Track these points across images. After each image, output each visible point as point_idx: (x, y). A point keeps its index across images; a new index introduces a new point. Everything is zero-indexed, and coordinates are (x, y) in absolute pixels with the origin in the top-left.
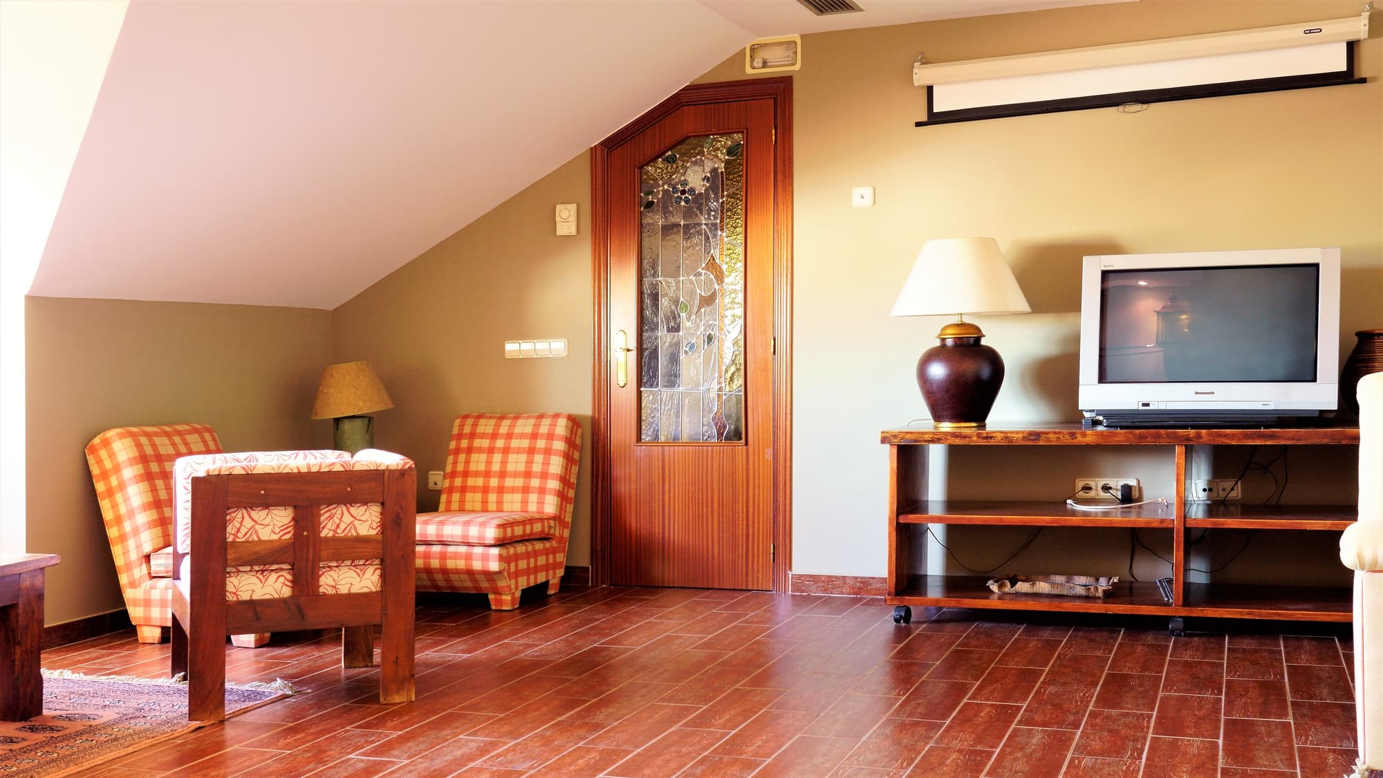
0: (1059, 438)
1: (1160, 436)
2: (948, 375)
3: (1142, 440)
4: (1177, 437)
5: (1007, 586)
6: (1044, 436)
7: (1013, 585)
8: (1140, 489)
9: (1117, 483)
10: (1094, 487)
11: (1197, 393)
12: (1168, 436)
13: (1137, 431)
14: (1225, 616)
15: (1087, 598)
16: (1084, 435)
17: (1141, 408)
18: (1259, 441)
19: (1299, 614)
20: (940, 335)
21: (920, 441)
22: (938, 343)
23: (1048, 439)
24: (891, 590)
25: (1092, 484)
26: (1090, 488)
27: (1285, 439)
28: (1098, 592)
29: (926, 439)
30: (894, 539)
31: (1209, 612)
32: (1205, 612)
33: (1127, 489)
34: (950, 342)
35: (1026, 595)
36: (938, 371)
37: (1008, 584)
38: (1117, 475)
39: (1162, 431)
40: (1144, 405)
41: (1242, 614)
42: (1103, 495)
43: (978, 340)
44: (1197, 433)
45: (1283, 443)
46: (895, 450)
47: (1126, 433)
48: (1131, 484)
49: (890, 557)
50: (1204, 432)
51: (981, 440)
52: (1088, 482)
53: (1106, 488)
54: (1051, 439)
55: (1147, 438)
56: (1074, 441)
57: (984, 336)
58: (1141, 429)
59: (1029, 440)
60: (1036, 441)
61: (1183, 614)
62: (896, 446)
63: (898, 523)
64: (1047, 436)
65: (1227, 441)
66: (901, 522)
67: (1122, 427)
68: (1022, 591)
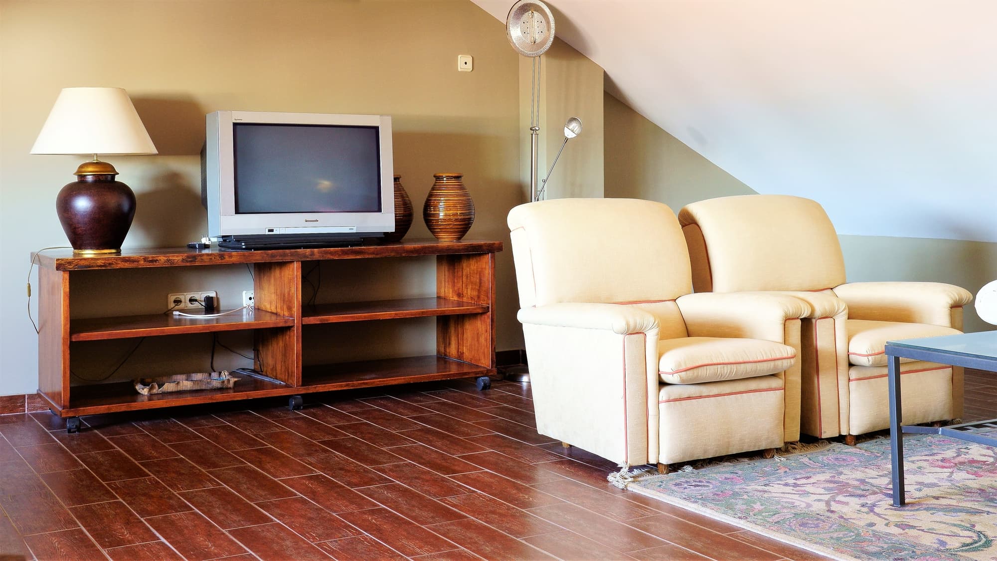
0: (211, 259)
1: (285, 255)
2: (94, 208)
3: (273, 259)
4: (298, 255)
5: (155, 388)
6: (200, 257)
7: (160, 386)
8: (218, 299)
9: (201, 296)
10: (183, 300)
11: (306, 221)
12: (292, 255)
13: (270, 252)
14: (331, 390)
15: (221, 390)
16: (231, 256)
17: (267, 233)
18: (351, 256)
19: (378, 381)
20: (78, 172)
21: (92, 266)
22: (75, 179)
23: (202, 260)
24: (66, 404)
25: (182, 297)
26: (181, 301)
27: (369, 254)
28: (230, 384)
29: (98, 264)
30: (68, 356)
31: (321, 388)
32: (317, 389)
33: (209, 300)
34: (90, 179)
35: (171, 393)
36: (83, 204)
37: (157, 386)
38: (200, 289)
39: (287, 251)
40: (270, 231)
41: (341, 386)
42: (190, 306)
43: (113, 177)
44: (311, 251)
45: (367, 256)
46: (67, 276)
47: (262, 253)
48: (211, 296)
49: (65, 373)
50: (316, 250)
51: (148, 264)
52: (178, 296)
53: (192, 300)
54: (205, 260)
55: (277, 256)
56: (223, 261)
57: (118, 174)
58: (272, 249)
59: (187, 261)
60: (193, 263)
61: (304, 392)
62: (68, 272)
63: (71, 342)
64: (202, 258)
65: (332, 257)
66: (74, 340)
67: (256, 249)
68: (169, 391)
